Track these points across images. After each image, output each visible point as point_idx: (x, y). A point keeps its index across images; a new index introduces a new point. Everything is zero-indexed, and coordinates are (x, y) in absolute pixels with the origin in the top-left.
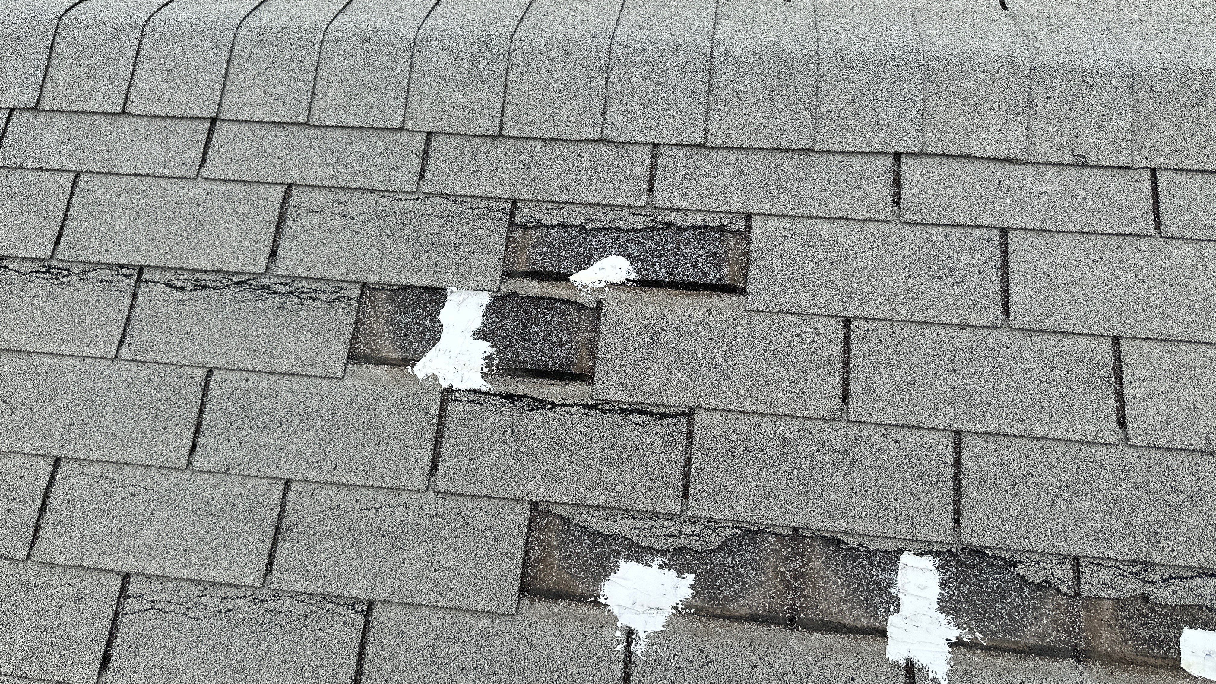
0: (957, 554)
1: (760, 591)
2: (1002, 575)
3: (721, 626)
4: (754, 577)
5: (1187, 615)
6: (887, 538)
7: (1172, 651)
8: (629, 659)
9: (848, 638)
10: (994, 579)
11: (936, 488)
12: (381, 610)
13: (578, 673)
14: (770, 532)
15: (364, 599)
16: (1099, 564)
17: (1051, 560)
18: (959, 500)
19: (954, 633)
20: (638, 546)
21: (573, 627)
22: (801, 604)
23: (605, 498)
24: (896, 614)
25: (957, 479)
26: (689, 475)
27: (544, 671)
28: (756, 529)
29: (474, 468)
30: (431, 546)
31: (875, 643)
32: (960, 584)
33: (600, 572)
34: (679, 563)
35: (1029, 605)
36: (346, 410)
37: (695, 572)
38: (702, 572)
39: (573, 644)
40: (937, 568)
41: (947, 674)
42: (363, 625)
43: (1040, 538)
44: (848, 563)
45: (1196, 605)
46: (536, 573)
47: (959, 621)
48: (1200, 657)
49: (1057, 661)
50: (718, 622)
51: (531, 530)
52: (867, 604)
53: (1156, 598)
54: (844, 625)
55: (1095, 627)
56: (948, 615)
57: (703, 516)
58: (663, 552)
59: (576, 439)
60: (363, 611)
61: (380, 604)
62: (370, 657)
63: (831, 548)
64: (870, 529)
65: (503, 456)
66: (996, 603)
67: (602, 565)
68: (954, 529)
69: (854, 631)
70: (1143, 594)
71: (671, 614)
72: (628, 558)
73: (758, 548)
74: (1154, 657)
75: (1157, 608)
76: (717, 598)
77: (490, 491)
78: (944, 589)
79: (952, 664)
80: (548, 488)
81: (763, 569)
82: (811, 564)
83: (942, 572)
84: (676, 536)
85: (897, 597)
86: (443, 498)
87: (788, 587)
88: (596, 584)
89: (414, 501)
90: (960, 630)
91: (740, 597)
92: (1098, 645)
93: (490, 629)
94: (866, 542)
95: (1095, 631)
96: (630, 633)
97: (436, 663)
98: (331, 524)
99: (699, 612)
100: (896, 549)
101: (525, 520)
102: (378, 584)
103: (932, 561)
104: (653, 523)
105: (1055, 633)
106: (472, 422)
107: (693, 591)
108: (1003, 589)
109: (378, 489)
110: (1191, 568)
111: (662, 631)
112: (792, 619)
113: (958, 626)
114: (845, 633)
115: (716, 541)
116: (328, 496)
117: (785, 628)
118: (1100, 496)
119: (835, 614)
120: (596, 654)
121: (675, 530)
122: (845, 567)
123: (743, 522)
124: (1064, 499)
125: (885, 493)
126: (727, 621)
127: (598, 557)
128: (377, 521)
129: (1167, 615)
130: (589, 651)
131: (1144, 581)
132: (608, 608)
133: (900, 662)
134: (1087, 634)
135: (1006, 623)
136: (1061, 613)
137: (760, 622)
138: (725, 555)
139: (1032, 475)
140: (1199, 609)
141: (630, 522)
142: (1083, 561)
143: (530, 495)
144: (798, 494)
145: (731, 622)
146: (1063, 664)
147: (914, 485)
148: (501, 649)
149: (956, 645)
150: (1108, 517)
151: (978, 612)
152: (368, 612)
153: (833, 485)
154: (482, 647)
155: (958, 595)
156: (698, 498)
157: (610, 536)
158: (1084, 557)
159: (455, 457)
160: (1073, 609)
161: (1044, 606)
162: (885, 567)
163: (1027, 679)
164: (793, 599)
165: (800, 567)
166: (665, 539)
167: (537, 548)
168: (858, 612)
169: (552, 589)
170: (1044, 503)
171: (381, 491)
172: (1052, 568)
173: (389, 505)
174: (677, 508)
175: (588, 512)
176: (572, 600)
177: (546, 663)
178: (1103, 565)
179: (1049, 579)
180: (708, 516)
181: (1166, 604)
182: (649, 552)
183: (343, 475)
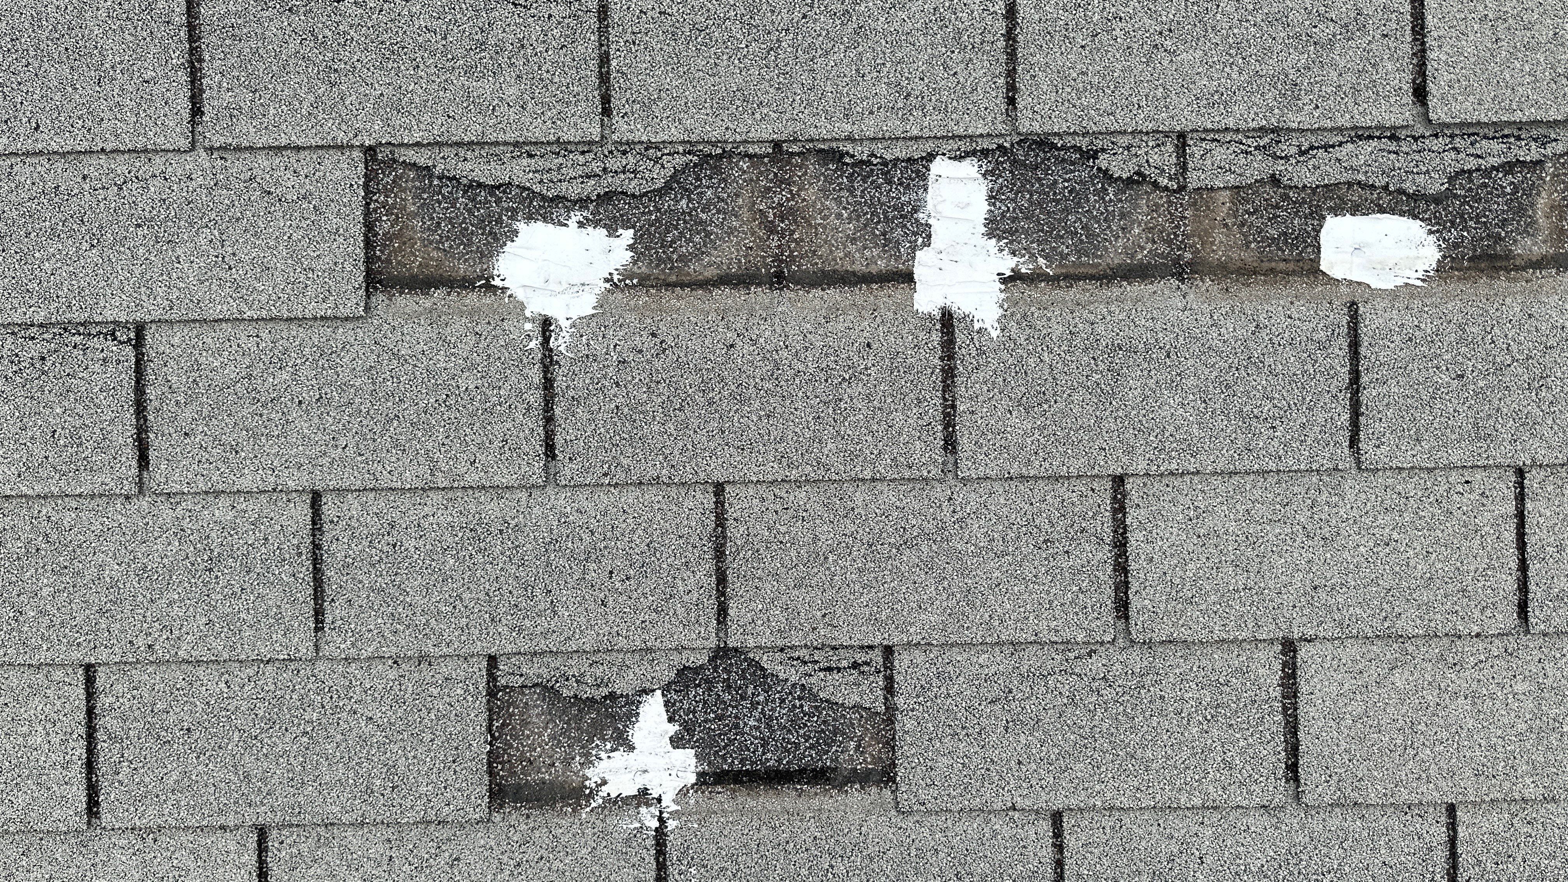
0: (1012, 150)
1: (732, 241)
2: (1076, 173)
3: (679, 298)
4: (722, 223)
5: (1332, 198)
6: (911, 139)
7: (1309, 250)
8: (548, 360)
9: (860, 289)
10: (1065, 180)
11: (980, 54)
12: (157, 335)
13: (477, 387)
14: (740, 154)
15: (127, 322)
16: (1214, 140)
17: (1146, 143)
18: (1014, 68)
19: (1007, 264)
20: (544, 198)
21: (459, 325)
22: (792, 252)
23: (480, 129)
24: (925, 248)
25: (1010, 36)
26: (609, 78)
27: (424, 391)
28: (719, 151)
29: (262, 104)
30: (216, 232)
31: (898, 293)
32: (1016, 194)
33: (489, 242)
34: (608, 217)
35: (1114, 211)
36: (33, 31)
37: (633, 227)
38: (644, 225)
39: (463, 350)
40: (984, 175)
41: (999, 321)
42: (133, 360)
43: (1131, 111)
44: (856, 185)
45: (1344, 183)
46: (389, 255)
47: (1015, 246)
48: (1346, 252)
49: (1152, 283)
50: (673, 292)
51: (372, 192)
52: (885, 239)
53: (1291, 179)
54: (854, 273)
55: (1206, 231)
56: (999, 240)
57: (636, 140)
58: (582, 203)
59: (420, 40)
60: (130, 340)
61: (154, 326)
62: (156, 404)
63: (831, 166)
64: (885, 128)
65: (306, 80)
66: (1068, 214)
67: (490, 233)
68: (1008, 115)
69: (867, 279)
70: (1273, 176)
71: (603, 290)
72: (529, 218)
73: (724, 180)
74: (1285, 260)
75: (1291, 194)
76: (670, 259)
77: (294, 138)
78: (994, 204)
79: (1005, 307)
80: (387, 122)
81: (733, 209)
82: (802, 193)
83: (991, 181)
84: (598, 175)
85: (927, 225)
86: (221, 158)
87: (771, 229)
88: (484, 260)
89: (177, 167)
90: (1016, 259)
91: (703, 253)
92: (1208, 254)
93: (331, 343)
94: (879, 149)
95: (1205, 236)
96: (546, 324)
97: (258, 401)
98: (50, 218)
99: (644, 282)
100: (924, 155)
101: (359, 178)
102: (144, 297)
103: (976, 165)
104: (560, 160)
105: (1149, 245)
106: (245, 30)
107: (632, 254)
108: (1078, 194)
109: (115, 155)
110: (1340, 130)
111: (593, 315)
112: (779, 276)
113: (1014, 253)
114: (855, 285)
115: (659, 176)
116: (35, 175)
117: (770, 289)
118: (1217, 40)
119: (841, 259)
120: (499, 358)
121: (596, 167)
122: (851, 191)
123: (697, 142)
124: (1166, 50)
125: (906, 70)
126: (687, 290)
127: (483, 221)
128: (124, 204)
129: (1305, 202)
130: (489, 356)
131: (1275, 157)
132: (509, 293)
133: (933, 313)
134: (1194, 241)
135: (1082, 241)
136: (1159, 217)
137: (735, 284)
138: (676, 197)
139: (1121, 19)
140: (1348, 189)
141: (525, 162)
142: (1192, 139)
143: (359, 137)
144: (779, 89)
145: (692, 290)
146: (1159, 286)
147: (949, 53)
148: (354, 369)
149: (1010, 280)
150: (1227, 69)
151: (1042, 231)
152: (137, 340)
153: (829, 68)
154: (323, 369)
155: (1014, 209)
156: (626, 113)
157: (498, 187)
158: (1192, 131)
159: (228, 90)
160: (1176, 210)
161: (1135, 210)
162: (909, 184)
163: (1110, 312)
164: (779, 247)
165: (788, 200)
166: (582, 183)
167: (384, 218)
168: (872, 252)
169: (417, 275)
170: (1138, 59)
171: (120, 158)
172: (1147, 153)
173: (137, 178)
174: (595, 132)
175: (457, 154)
176: (452, 288)
177: (426, 380)
178: (1219, 141)
179: (1142, 169)
180: (644, 138)
181: (1305, 186)
182: (560, 205)
183: (51, 139)
